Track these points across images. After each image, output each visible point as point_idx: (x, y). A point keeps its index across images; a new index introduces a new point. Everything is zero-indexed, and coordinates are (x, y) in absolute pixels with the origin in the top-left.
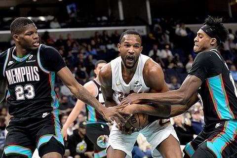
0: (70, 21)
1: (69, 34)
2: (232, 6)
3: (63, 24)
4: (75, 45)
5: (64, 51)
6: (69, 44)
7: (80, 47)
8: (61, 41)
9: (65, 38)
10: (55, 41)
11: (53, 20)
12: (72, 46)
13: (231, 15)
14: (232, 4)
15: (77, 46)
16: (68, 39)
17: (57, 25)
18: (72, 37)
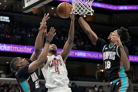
0: (12, 74)
1: (10, 81)
2: (98, 73)
3: (8, 76)
4: (13, 87)
5: (7, 91)
6: (10, 87)
7: (15, 89)
8: (6, 85)
9: (8, 83)
10: (3, 84)
11: (3, 73)
12: (11, 88)
13: (97, 77)
14: (98, 72)
15: (14, 88)
16: (10, 84)
17: (4, 76)
18: (12, 83)
